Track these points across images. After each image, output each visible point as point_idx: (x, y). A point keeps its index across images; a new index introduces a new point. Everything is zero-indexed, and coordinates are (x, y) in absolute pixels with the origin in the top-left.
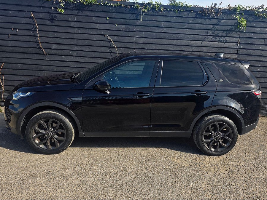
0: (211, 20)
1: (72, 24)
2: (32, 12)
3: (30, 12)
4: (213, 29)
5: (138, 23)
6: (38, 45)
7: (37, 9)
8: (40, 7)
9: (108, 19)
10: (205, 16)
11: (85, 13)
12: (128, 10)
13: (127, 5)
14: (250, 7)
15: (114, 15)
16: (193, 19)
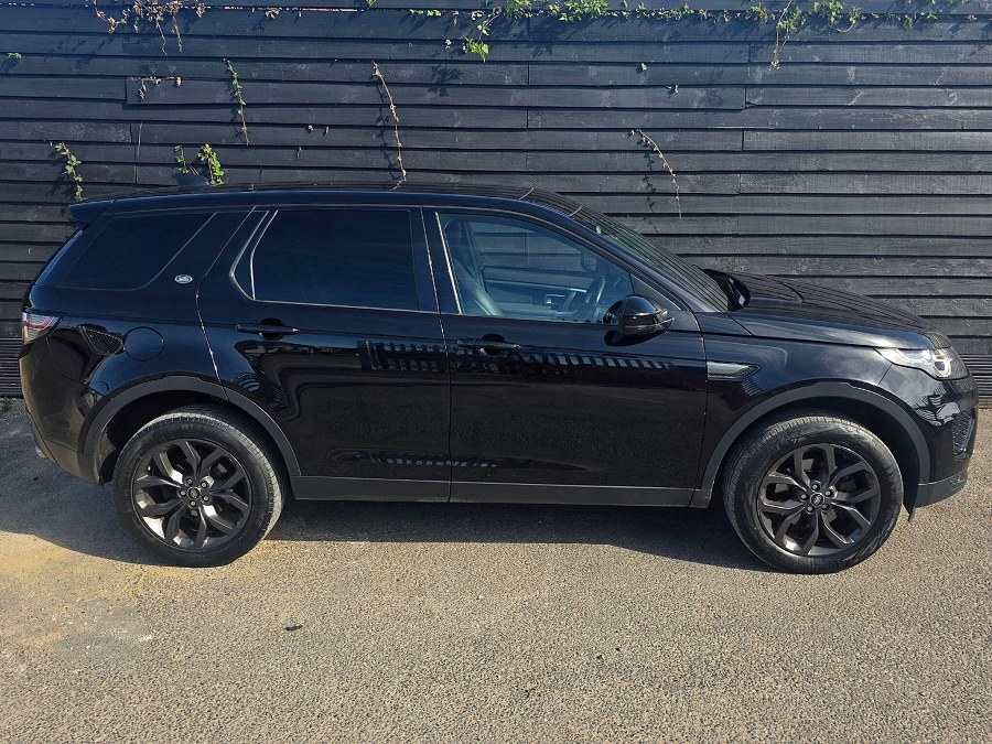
1: (516, 97)
2: (378, 61)
3: (368, 61)
5: (758, 75)
6: (395, 180)
7: (394, 51)
8: (406, 41)
9: (644, 67)
11: (559, 52)
12: (720, 29)
13: (719, 12)
15: (667, 53)
16: (971, 48)
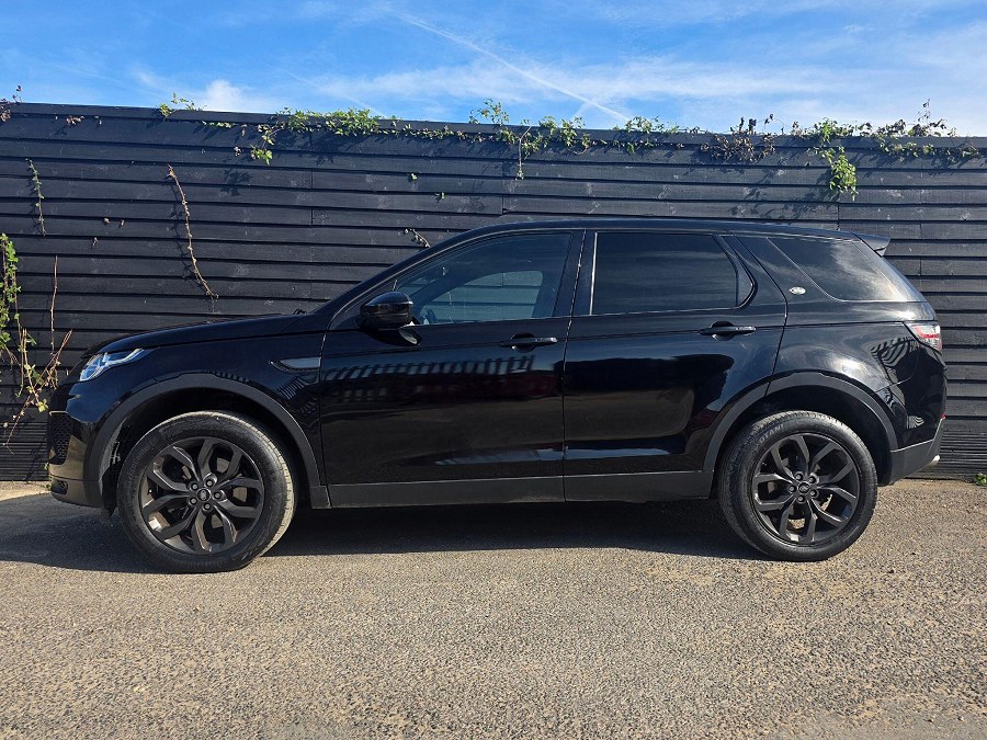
0: (742, 172)
1: (301, 198)
2: (173, 164)
3: (165, 164)
4: (751, 198)
5: (512, 187)
6: (186, 268)
7: (188, 156)
8: (199, 148)
9: (414, 177)
10: (722, 158)
11: (340, 163)
12: (477, 148)
13: (474, 134)
14: (861, 128)
15: (433, 166)
16: (684, 170)
